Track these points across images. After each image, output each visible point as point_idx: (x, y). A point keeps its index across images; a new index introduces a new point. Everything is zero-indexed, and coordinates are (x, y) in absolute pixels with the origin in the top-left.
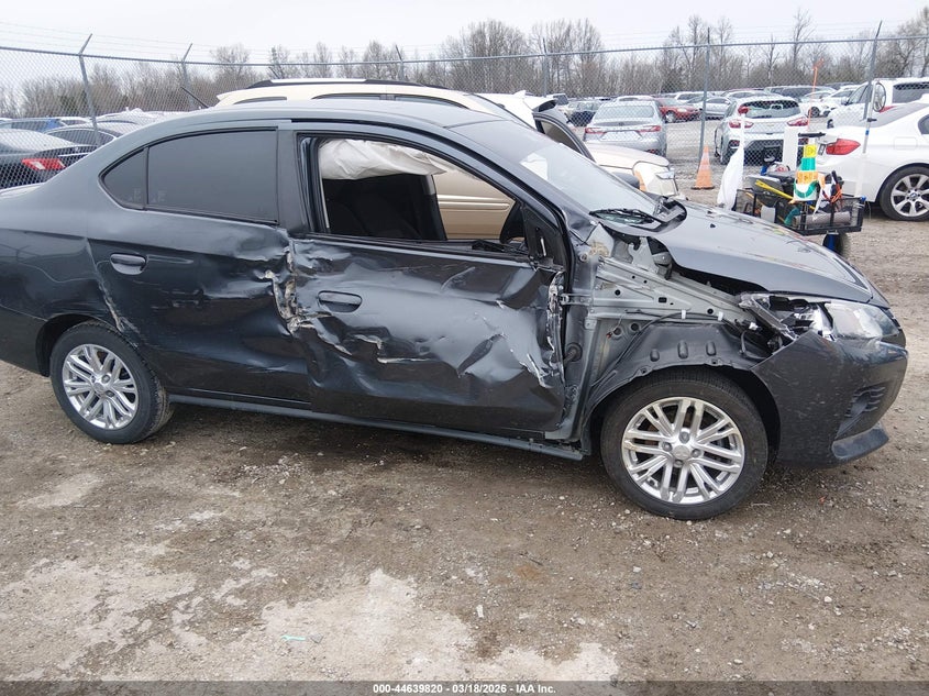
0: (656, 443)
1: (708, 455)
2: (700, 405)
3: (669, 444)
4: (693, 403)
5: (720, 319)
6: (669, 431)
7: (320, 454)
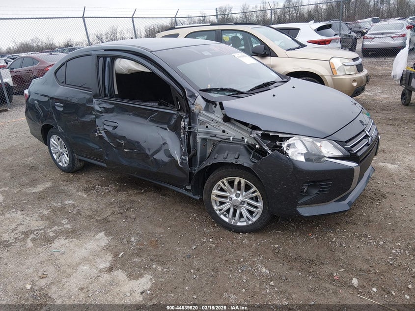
0: (226, 197)
1: (249, 204)
2: (243, 181)
3: (231, 198)
4: (240, 180)
5: (245, 142)
6: (231, 192)
7: (125, 185)
